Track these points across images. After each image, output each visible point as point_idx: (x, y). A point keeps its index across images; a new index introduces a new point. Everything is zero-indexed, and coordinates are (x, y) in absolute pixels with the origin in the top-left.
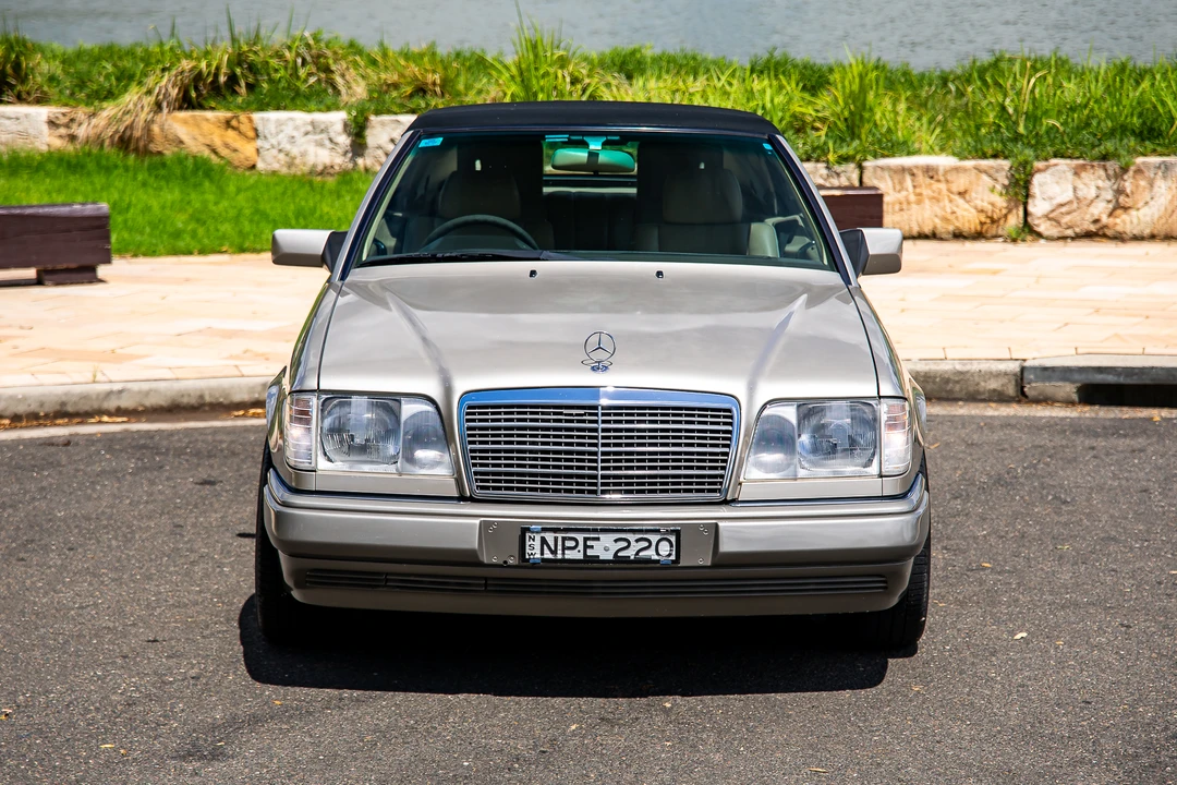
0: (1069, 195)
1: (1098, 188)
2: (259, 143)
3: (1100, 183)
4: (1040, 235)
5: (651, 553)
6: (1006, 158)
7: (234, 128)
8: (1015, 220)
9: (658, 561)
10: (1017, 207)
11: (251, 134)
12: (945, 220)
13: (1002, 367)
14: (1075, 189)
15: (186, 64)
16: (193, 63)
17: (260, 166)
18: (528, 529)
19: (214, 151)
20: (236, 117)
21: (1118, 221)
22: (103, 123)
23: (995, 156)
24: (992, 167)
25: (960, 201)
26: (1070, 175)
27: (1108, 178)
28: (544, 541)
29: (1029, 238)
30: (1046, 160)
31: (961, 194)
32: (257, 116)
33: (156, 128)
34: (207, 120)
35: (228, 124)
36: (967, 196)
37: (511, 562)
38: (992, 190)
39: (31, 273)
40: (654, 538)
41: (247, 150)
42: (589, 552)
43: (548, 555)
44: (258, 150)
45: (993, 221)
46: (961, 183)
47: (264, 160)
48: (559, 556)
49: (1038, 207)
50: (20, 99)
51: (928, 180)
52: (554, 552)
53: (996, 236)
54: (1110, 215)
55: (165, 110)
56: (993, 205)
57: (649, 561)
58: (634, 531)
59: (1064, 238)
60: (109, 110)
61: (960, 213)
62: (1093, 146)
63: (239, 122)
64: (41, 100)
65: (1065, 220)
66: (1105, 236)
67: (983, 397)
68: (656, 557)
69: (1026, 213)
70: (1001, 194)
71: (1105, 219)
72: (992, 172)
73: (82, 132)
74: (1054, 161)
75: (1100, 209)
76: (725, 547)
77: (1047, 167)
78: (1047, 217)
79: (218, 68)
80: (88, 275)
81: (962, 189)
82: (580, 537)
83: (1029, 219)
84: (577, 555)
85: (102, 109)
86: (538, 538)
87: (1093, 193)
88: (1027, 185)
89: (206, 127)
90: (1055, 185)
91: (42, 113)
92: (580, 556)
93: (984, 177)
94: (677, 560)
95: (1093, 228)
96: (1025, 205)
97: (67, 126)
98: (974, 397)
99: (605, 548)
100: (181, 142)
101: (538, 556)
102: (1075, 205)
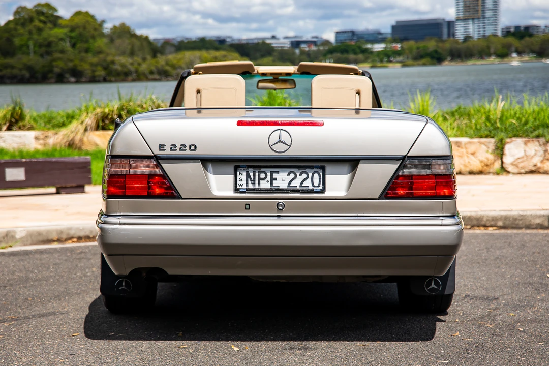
0: (521, 154)
1: (536, 151)
3: (536, 148)
4: (509, 172)
6: (493, 137)
8: (497, 165)
10: (498, 159)
12: (465, 166)
13: (542, 213)
14: (525, 151)
15: (99, 110)
16: (102, 110)
21: (545, 165)
22: (61, 137)
23: (487, 137)
24: (486, 142)
25: (472, 157)
26: (522, 145)
27: (540, 145)
29: (504, 173)
30: (510, 138)
31: (473, 154)
33: (85, 139)
36: (475, 155)
38: (487, 151)
39: (53, 190)
45: (487, 165)
46: (472, 148)
49: (508, 160)
50: (20, 128)
51: (457, 148)
53: (489, 173)
54: (542, 162)
55: (89, 130)
56: (487, 159)
59: (520, 173)
60: (64, 131)
61: (472, 162)
62: (532, 132)
64: (31, 128)
65: (521, 165)
66: (539, 173)
67: (533, 227)
69: (502, 162)
70: (491, 153)
71: (539, 165)
72: (486, 143)
73: (51, 141)
74: (514, 139)
75: (537, 160)
77: (512, 141)
78: (512, 164)
79: (113, 112)
80: (81, 189)
81: (473, 151)
83: (504, 165)
85: (60, 131)
87: (533, 152)
88: (502, 149)
90: (515, 149)
91: (32, 134)
93: (483, 146)
95: (533, 169)
96: (502, 159)
97: (43, 139)
98: (528, 227)
100: (97, 145)
102: (525, 158)
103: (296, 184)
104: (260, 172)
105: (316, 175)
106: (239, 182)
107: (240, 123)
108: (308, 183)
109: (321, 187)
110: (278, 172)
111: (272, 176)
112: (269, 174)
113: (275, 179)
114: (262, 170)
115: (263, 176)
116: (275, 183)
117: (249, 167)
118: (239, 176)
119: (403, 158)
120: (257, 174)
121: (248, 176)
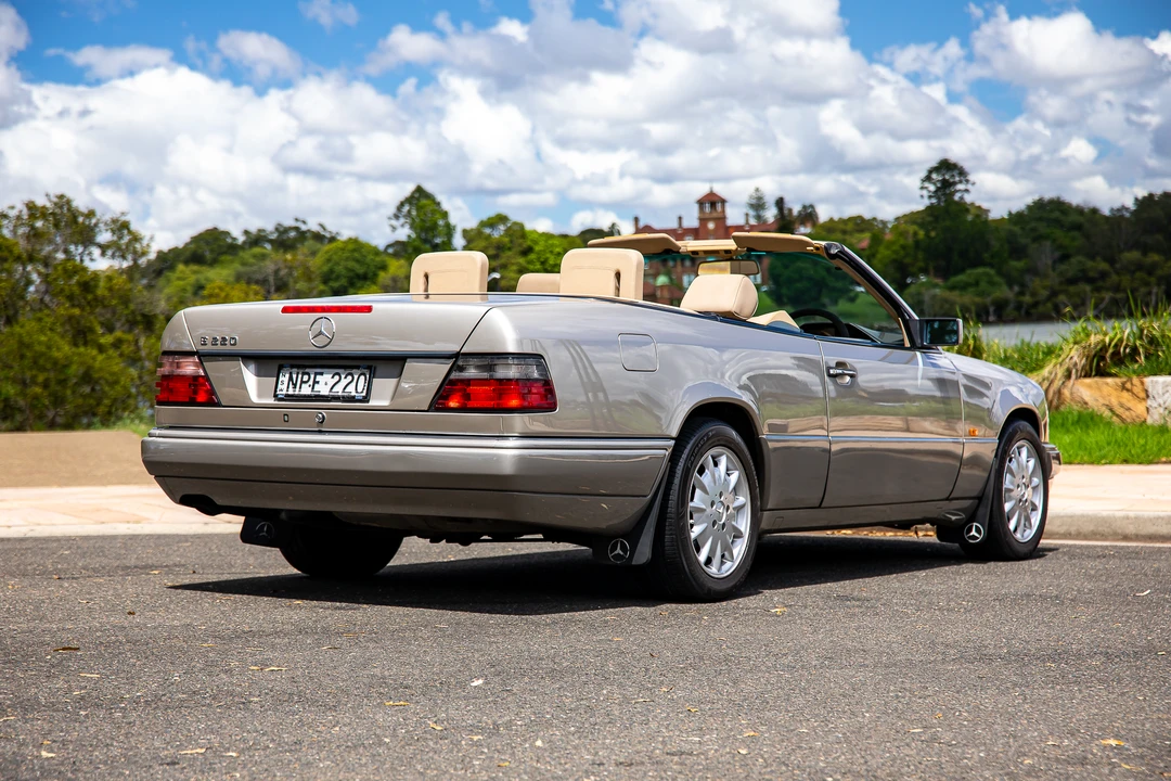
2: (1149, 402)
7: (1128, 390)
11: (1143, 395)
15: (1093, 339)
16: (1098, 338)
17: (1149, 421)
19: (1111, 410)
20: (1130, 380)
32: (1148, 380)
33: (1066, 392)
34: (1107, 384)
35: (1123, 388)
41: (1140, 408)
44: (1148, 409)
47: (1152, 417)
55: (1073, 376)
63: (1132, 384)
79: (1121, 340)
89: (1106, 390)
100: (1086, 403)
103: (339, 389)
104: (304, 374)
105: (362, 377)
106: (280, 386)
107: (286, 310)
108: (351, 389)
109: (364, 394)
110: (322, 374)
111: (315, 378)
112: (312, 376)
113: (318, 382)
114: (307, 370)
115: (306, 378)
116: (317, 387)
117: (292, 367)
118: (281, 379)
119: (457, 355)
120: (300, 376)
121: (291, 379)
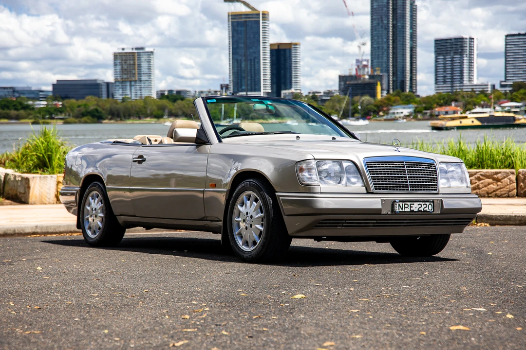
5: (427, 209)
9: (429, 211)
18: (395, 201)
28: (399, 205)
37: (389, 213)
40: (428, 204)
42: (412, 209)
43: (401, 210)
48: (404, 210)
52: (402, 209)
57: (426, 211)
58: (423, 201)
68: (428, 210)
76: (445, 207)
82: (409, 203)
84: (408, 210)
86: (398, 204)
92: (409, 210)
94: (433, 212)
99: (416, 207)
101: (398, 210)
